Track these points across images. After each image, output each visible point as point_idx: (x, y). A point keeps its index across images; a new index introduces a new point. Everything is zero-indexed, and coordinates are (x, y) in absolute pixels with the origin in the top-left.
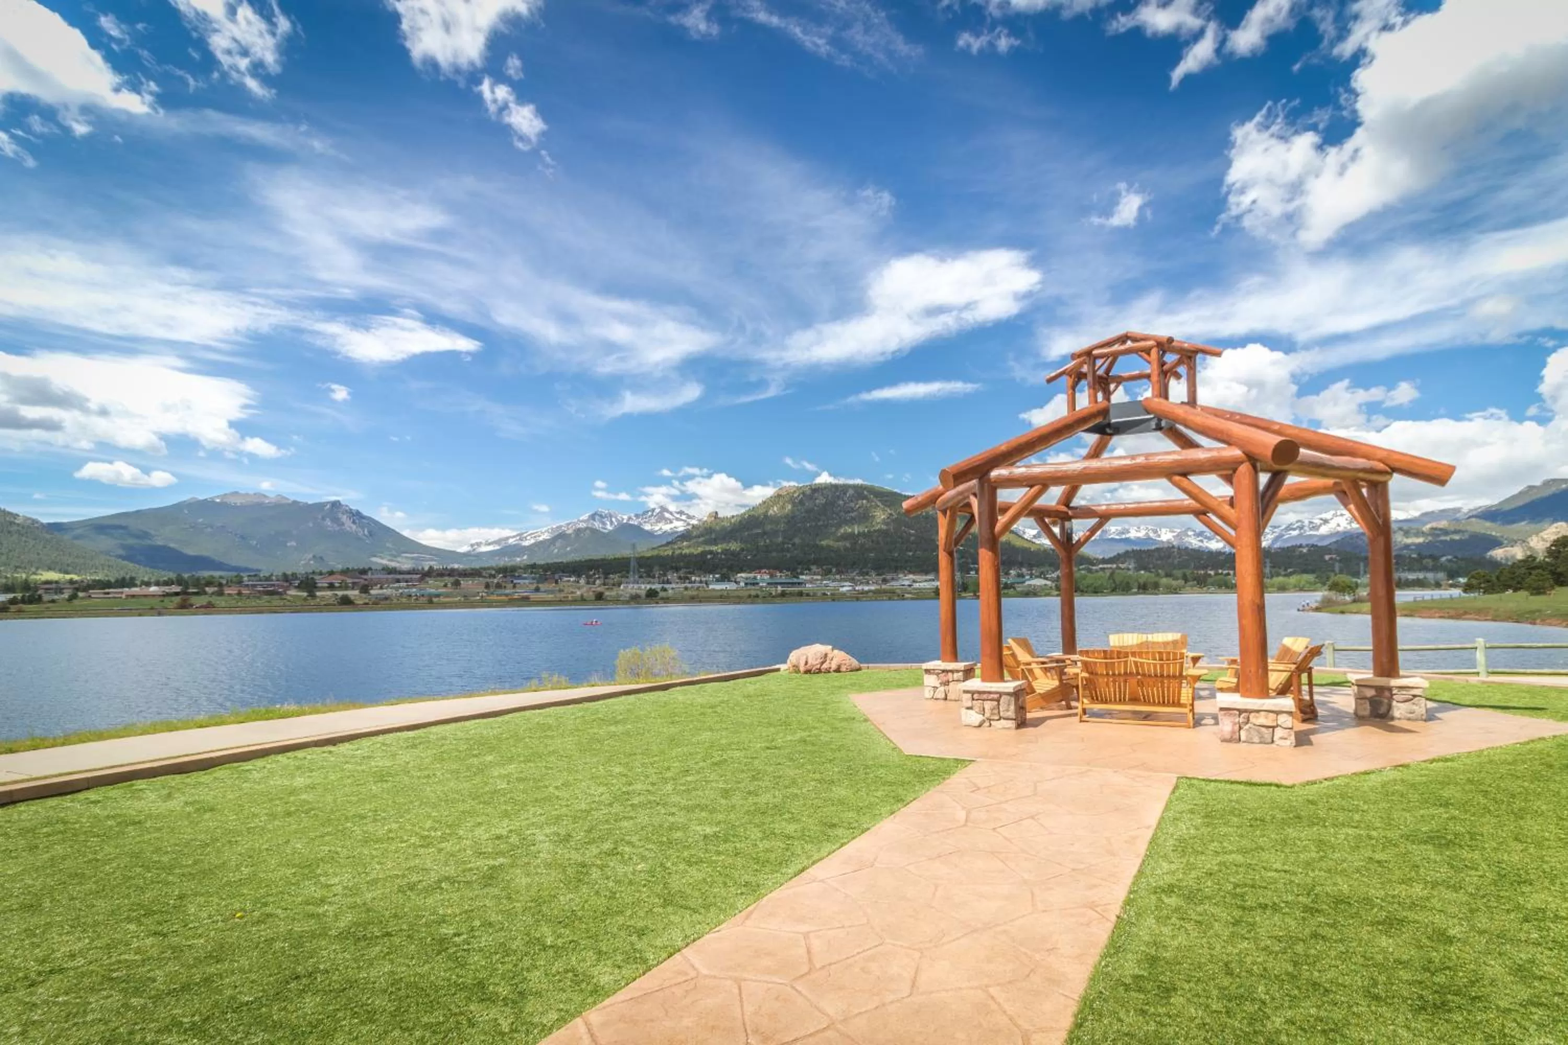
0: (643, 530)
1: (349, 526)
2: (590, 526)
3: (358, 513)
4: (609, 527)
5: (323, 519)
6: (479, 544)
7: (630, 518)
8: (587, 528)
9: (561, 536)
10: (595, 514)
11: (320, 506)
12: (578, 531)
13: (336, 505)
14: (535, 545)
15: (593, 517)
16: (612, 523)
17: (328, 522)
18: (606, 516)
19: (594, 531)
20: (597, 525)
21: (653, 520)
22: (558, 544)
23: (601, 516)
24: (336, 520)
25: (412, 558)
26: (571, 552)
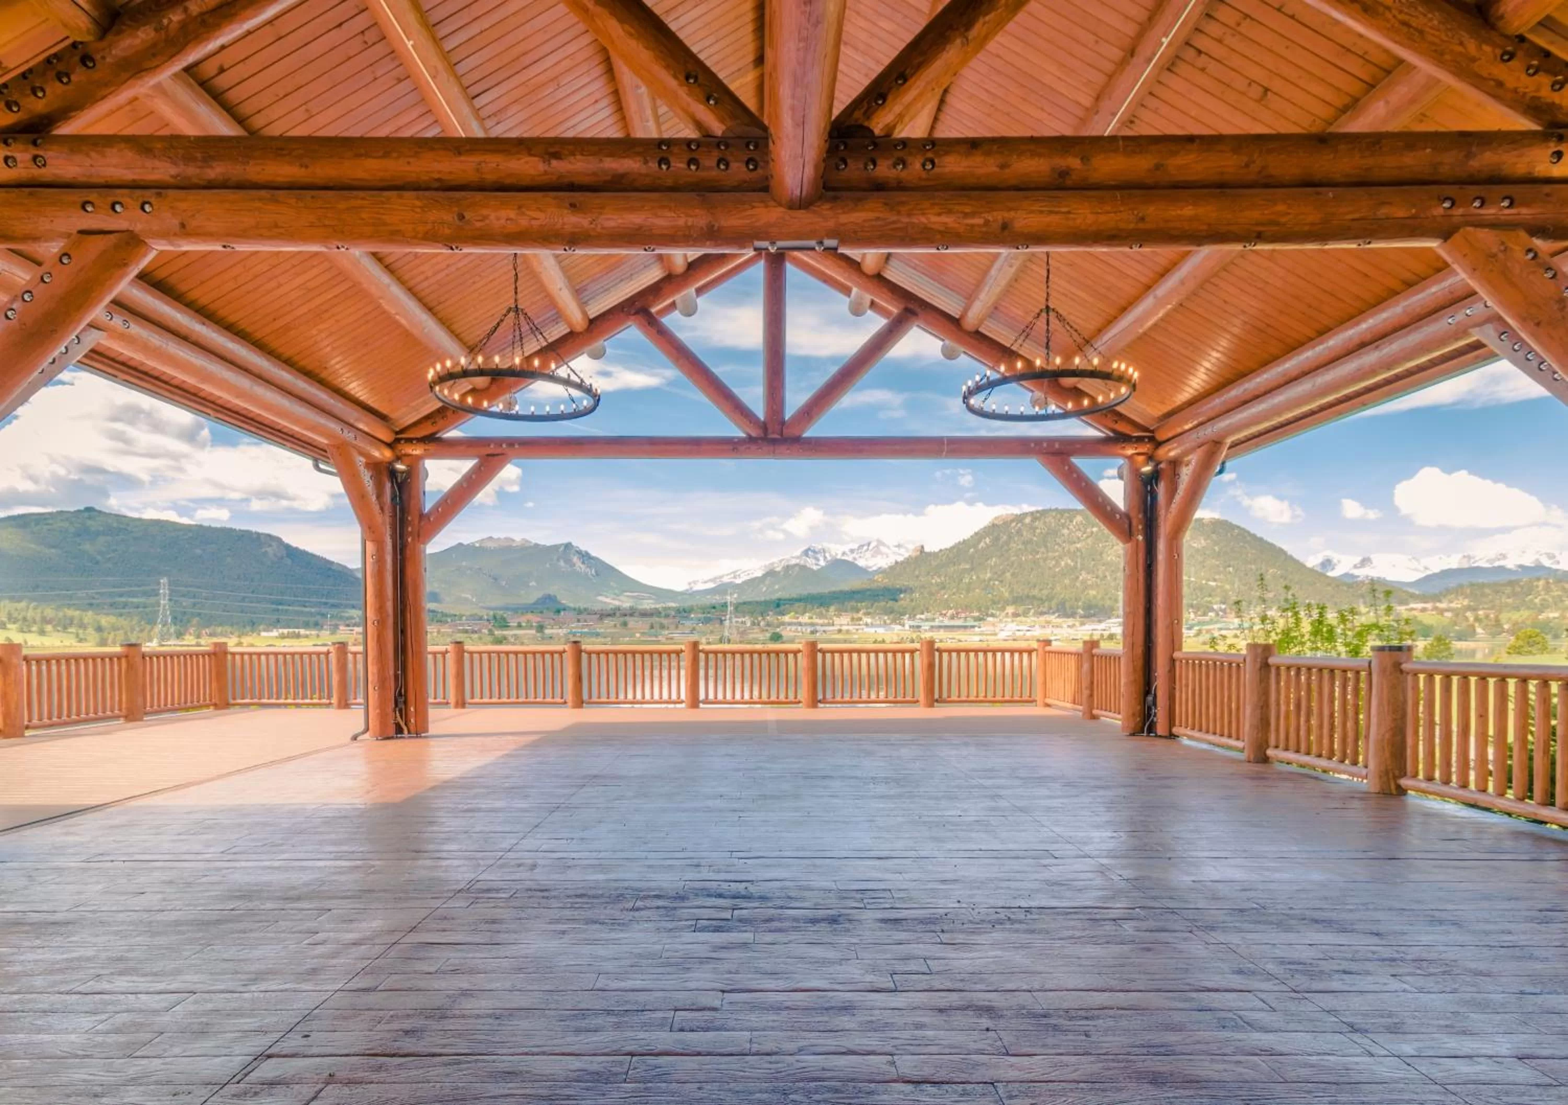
0: (856, 566)
1: (579, 566)
2: (802, 563)
3: (587, 554)
4: (822, 563)
5: (558, 560)
6: (695, 582)
7: (844, 554)
8: (796, 565)
9: (770, 574)
10: (809, 549)
11: (556, 547)
12: (788, 568)
13: (568, 546)
14: (745, 583)
15: (806, 553)
16: (825, 558)
17: (562, 563)
18: (819, 552)
19: (803, 568)
20: (810, 563)
21: (868, 554)
22: (767, 582)
23: (814, 552)
24: (569, 561)
25: (633, 597)
26: (779, 590)
